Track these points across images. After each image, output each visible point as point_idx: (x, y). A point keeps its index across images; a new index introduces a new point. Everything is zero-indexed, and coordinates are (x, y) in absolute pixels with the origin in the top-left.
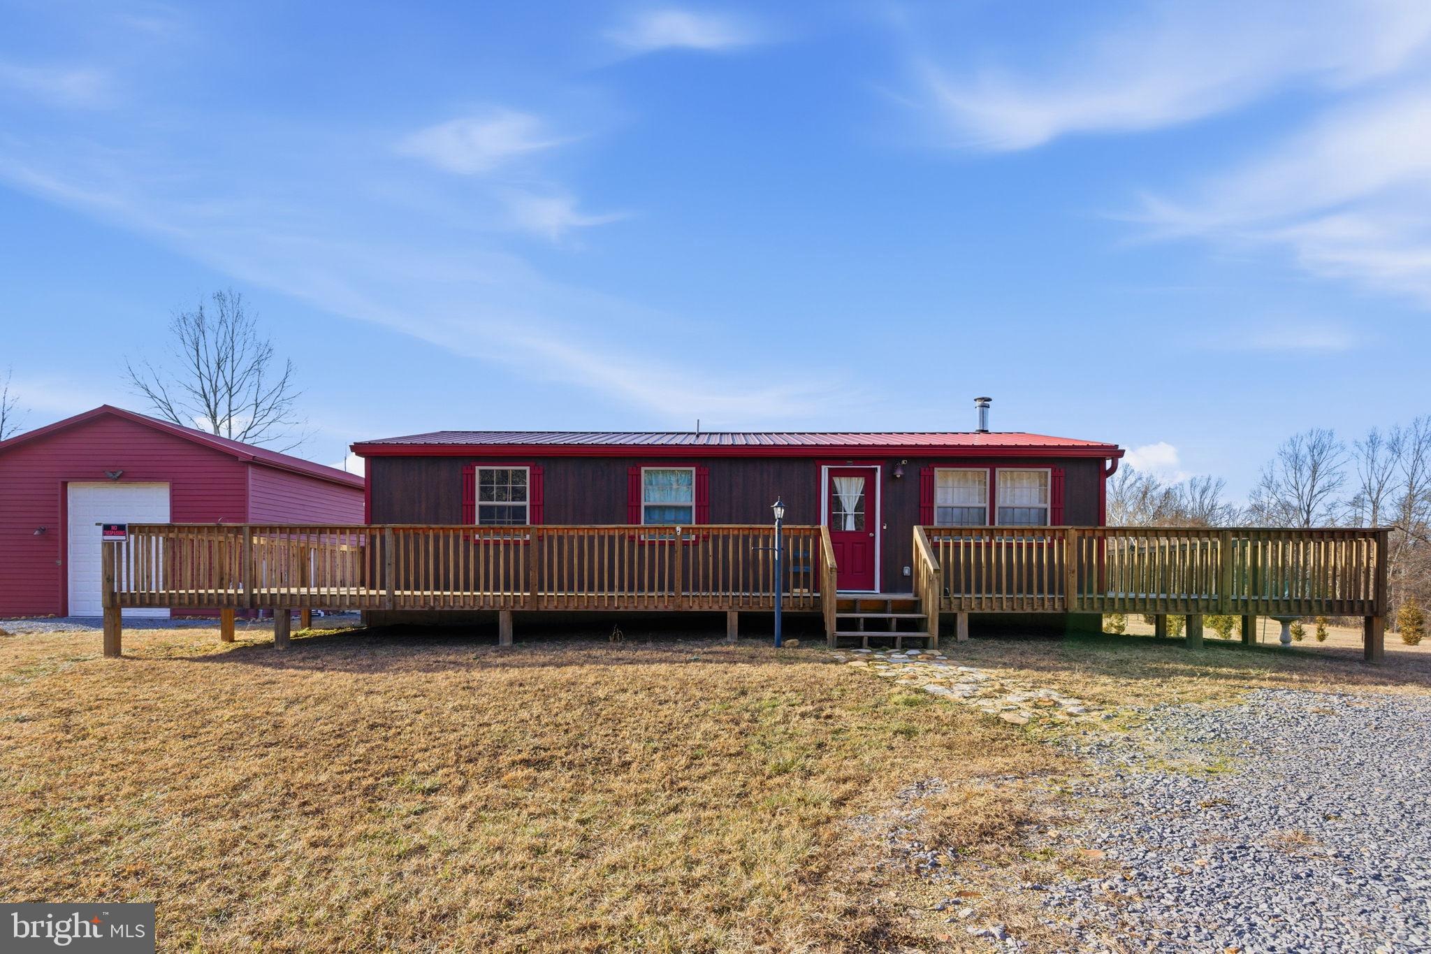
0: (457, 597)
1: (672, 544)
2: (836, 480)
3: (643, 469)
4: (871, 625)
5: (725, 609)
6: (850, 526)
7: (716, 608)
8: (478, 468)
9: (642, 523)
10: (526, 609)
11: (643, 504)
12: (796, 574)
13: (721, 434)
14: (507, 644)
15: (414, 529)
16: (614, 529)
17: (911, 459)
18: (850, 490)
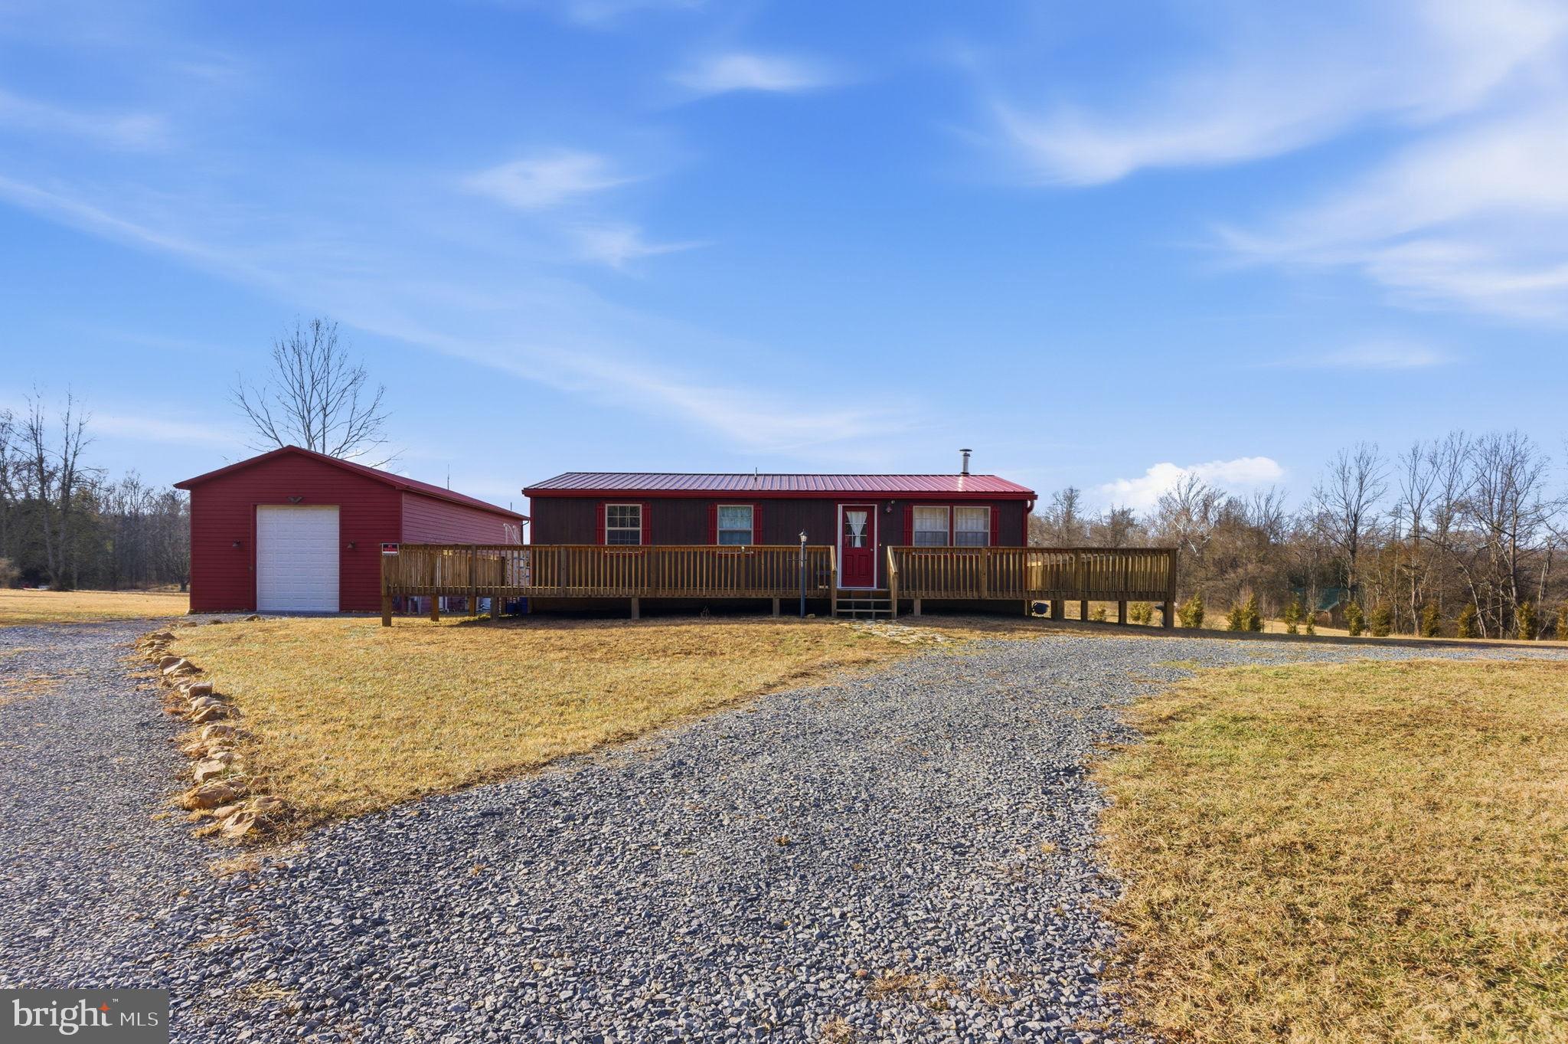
0: (606, 591)
1: (739, 556)
2: (848, 514)
3: (719, 506)
4: (858, 605)
5: (772, 596)
6: (858, 544)
7: (766, 596)
8: (607, 505)
9: (718, 545)
10: (649, 596)
11: (719, 529)
12: (822, 577)
13: (773, 475)
14: (637, 618)
15: (572, 547)
16: (703, 548)
17: (898, 500)
18: (858, 520)
